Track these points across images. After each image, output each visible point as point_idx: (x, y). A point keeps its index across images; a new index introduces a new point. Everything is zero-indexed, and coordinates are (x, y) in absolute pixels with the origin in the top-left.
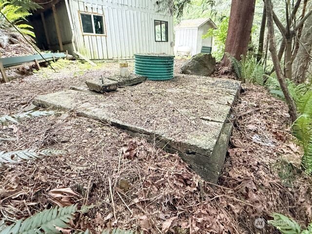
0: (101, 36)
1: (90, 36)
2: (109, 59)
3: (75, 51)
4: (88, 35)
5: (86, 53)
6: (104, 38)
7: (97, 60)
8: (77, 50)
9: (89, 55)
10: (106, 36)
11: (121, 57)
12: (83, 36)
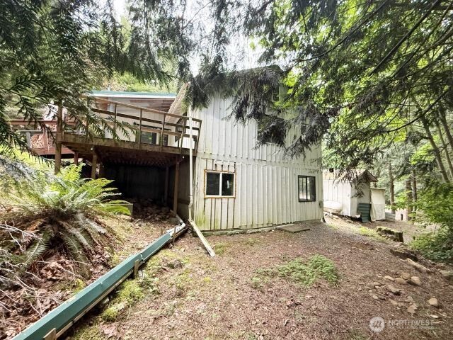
0: (228, 198)
1: (214, 200)
2: (235, 229)
3: (190, 219)
4: (212, 198)
5: (204, 222)
6: (231, 201)
7: (218, 230)
8: (193, 218)
9: (207, 224)
10: (235, 198)
11: (252, 225)
12: (205, 199)
